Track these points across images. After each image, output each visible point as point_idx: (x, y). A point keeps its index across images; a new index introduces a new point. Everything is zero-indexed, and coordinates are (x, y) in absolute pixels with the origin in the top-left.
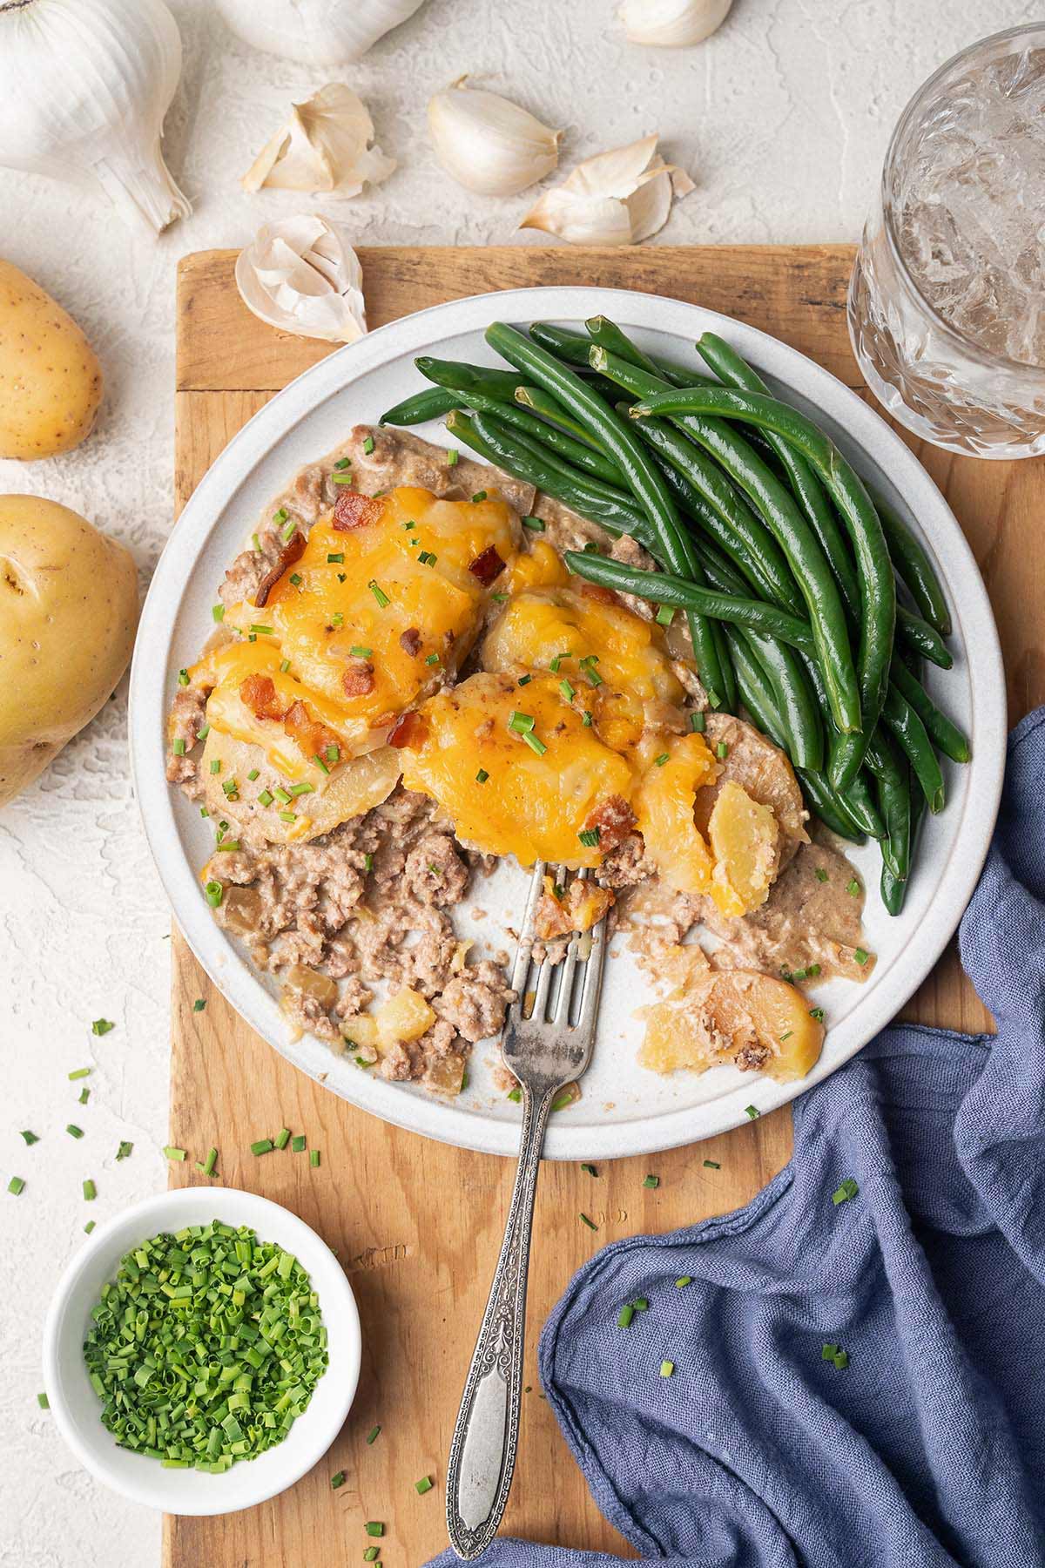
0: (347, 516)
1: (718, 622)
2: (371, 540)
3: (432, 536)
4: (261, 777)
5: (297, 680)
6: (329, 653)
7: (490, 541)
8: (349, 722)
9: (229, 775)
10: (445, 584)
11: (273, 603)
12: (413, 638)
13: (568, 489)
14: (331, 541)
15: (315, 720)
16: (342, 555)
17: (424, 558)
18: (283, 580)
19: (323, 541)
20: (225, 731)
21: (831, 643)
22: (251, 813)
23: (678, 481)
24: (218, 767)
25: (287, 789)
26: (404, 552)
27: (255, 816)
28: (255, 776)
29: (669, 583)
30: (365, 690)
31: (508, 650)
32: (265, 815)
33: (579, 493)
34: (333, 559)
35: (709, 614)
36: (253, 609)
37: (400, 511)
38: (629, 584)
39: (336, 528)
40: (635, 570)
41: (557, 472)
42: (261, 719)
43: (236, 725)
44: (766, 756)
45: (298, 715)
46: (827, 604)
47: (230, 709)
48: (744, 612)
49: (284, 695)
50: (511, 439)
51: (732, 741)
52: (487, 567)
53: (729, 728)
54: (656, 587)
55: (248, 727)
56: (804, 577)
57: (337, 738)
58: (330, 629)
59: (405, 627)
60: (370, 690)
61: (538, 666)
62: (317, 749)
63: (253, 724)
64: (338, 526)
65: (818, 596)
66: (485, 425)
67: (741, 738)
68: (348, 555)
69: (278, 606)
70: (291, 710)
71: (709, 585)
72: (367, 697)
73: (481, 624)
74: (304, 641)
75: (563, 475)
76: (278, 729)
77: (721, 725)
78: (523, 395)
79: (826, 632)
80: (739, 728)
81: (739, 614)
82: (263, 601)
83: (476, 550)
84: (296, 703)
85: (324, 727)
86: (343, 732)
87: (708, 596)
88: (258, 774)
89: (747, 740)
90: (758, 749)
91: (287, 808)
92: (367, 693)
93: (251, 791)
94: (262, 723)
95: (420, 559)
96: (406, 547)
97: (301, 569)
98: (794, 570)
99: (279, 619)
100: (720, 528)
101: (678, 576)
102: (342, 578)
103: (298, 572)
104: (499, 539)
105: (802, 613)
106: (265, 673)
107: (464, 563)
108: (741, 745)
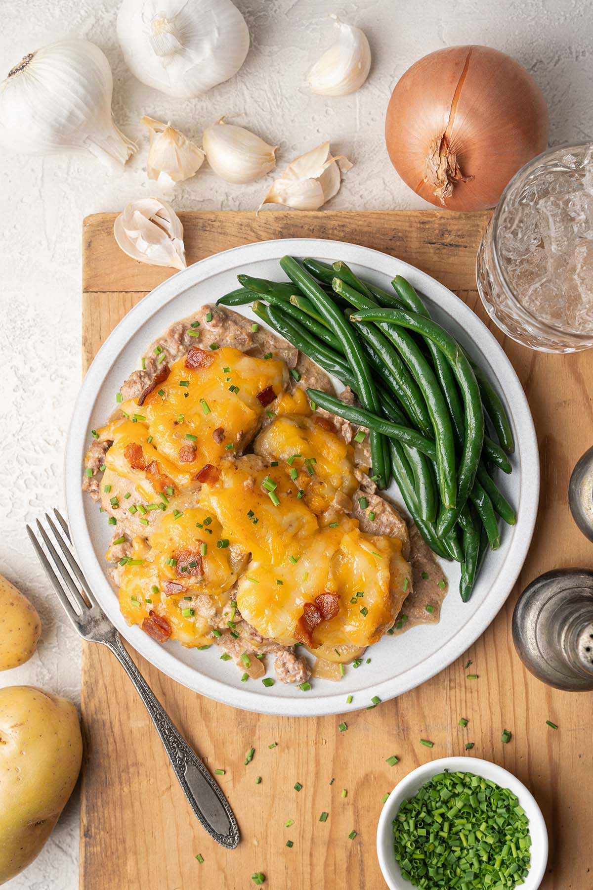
0: (194, 360)
1: (387, 437)
2: (204, 376)
3: (238, 376)
4: (131, 498)
5: (155, 448)
6: (174, 437)
7: (270, 383)
8: (180, 477)
9: (115, 494)
10: (242, 405)
11: (148, 404)
12: (220, 432)
13: (313, 353)
14: (183, 374)
15: (163, 472)
16: (188, 382)
17: (233, 389)
18: (153, 393)
19: (179, 374)
20: (114, 470)
21: (445, 458)
22: (124, 516)
23: (374, 356)
24: (109, 489)
25: (145, 506)
26: (222, 384)
27: (127, 518)
28: (129, 496)
29: (362, 414)
30: (191, 460)
31: (267, 447)
32: (132, 518)
33: (319, 356)
34: (183, 383)
35: (381, 432)
36: (136, 406)
37: (223, 359)
38: (339, 412)
39: (187, 366)
40: (344, 404)
41: (308, 343)
42: (134, 468)
43: (120, 469)
44: (395, 523)
45: (153, 469)
46: (445, 436)
47: (117, 460)
48: (401, 434)
49: (148, 456)
50: (285, 322)
51: (378, 512)
52: (266, 397)
53: (377, 505)
54: (354, 415)
55: (126, 471)
56: (434, 419)
57: (173, 483)
58: (176, 423)
59: (217, 426)
60: (193, 460)
61: (282, 459)
62: (162, 488)
63: (129, 470)
64: (189, 366)
65: (441, 431)
66: (273, 313)
67: (384, 511)
68: (191, 383)
69: (150, 406)
70: (150, 465)
71: (383, 416)
72: (191, 464)
73: (259, 426)
74: (161, 428)
75: (313, 346)
76: (142, 474)
77: (373, 501)
78: (294, 300)
79: (443, 451)
80: (383, 505)
81: (397, 435)
82: (142, 403)
83: (261, 387)
84: (153, 462)
85: (167, 477)
86: (176, 481)
87: (382, 422)
88: (130, 495)
89: (387, 513)
90: (391, 519)
91: (144, 517)
92: (191, 462)
93: (126, 505)
94: (134, 471)
95: (230, 389)
96: (223, 382)
97: (165, 387)
98: (430, 414)
99: (150, 413)
100: (394, 383)
101: (367, 410)
102: (186, 395)
103: (163, 388)
104: (276, 383)
105: (431, 438)
106: (138, 443)
107: (254, 393)
108: (383, 515)
